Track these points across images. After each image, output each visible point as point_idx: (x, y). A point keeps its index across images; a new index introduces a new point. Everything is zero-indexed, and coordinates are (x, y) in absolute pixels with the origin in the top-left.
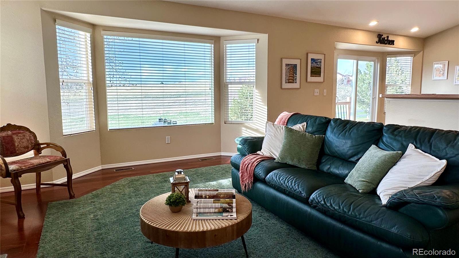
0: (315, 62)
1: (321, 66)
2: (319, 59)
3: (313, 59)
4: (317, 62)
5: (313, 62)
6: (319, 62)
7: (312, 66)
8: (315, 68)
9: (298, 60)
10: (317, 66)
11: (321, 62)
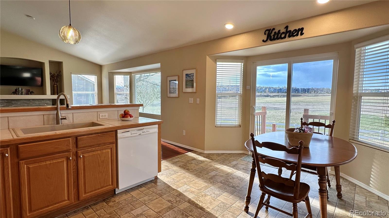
0: (189, 77)
1: (193, 79)
2: (192, 74)
3: (187, 74)
4: (190, 76)
5: (187, 77)
6: (192, 76)
7: (187, 80)
8: (189, 81)
9: (177, 76)
10: (190, 79)
11: (193, 76)
